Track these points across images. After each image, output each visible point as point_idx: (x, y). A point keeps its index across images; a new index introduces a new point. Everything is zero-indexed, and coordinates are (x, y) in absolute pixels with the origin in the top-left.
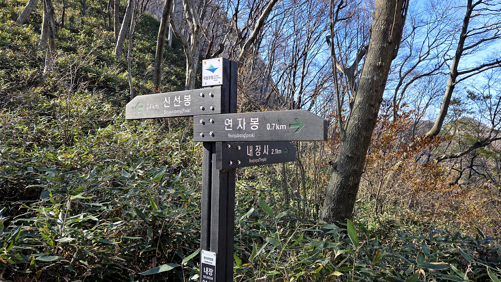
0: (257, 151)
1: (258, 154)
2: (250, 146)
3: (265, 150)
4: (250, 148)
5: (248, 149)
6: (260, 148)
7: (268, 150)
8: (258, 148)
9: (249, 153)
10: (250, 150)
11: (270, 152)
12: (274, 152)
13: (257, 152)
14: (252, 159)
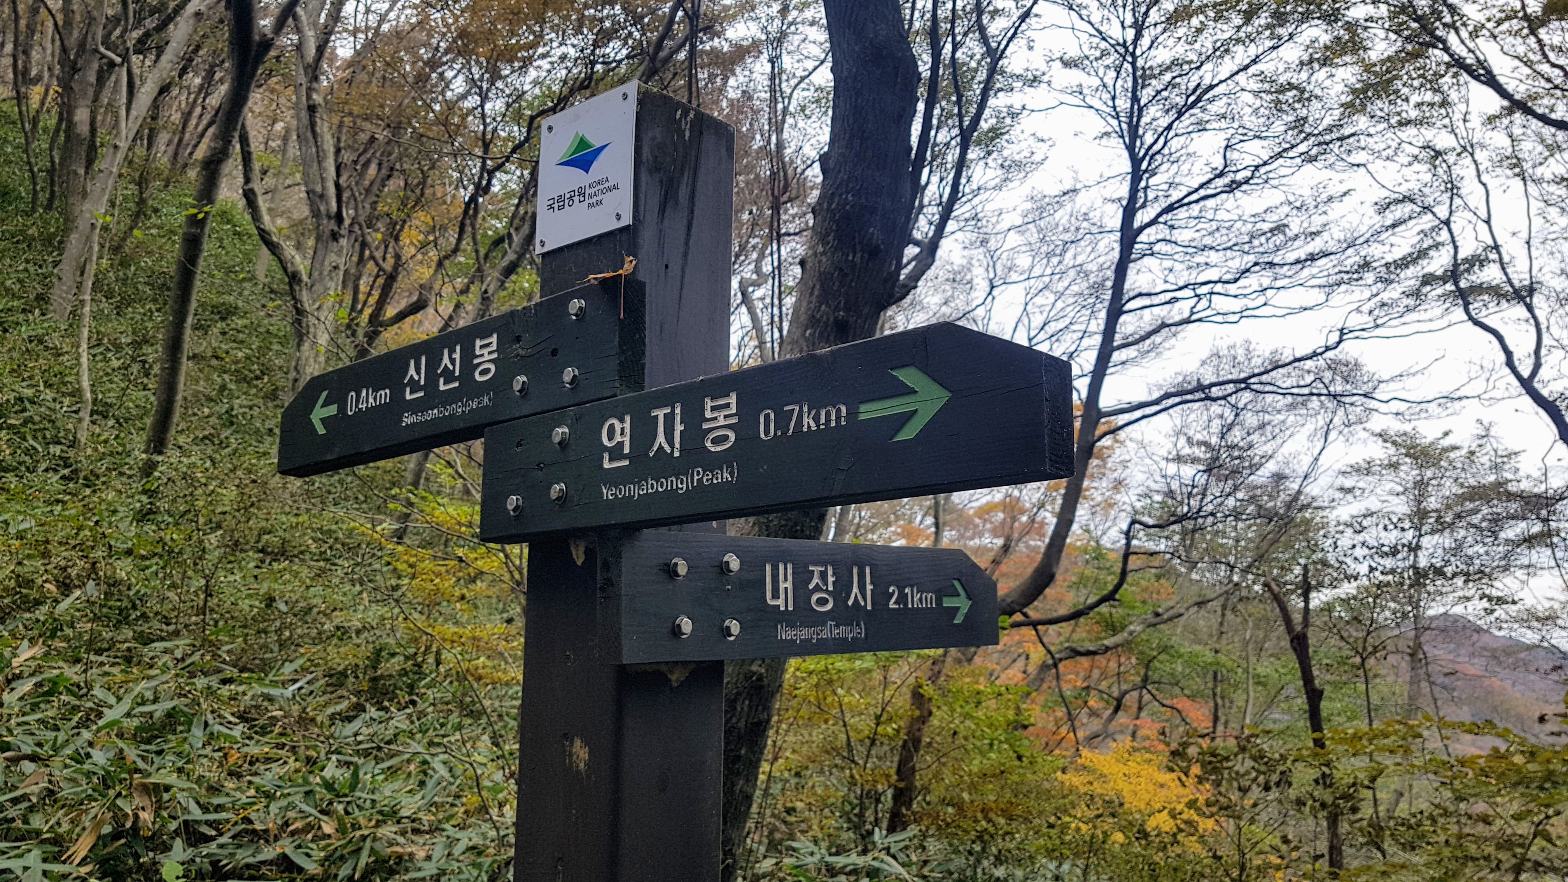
0: (817, 588)
1: (822, 602)
2: (781, 567)
3: (855, 589)
4: (781, 577)
5: (768, 579)
6: (831, 579)
7: (869, 587)
8: (823, 576)
9: (776, 596)
10: (782, 586)
11: (882, 597)
12: (903, 598)
13: (815, 597)
14: (792, 625)
